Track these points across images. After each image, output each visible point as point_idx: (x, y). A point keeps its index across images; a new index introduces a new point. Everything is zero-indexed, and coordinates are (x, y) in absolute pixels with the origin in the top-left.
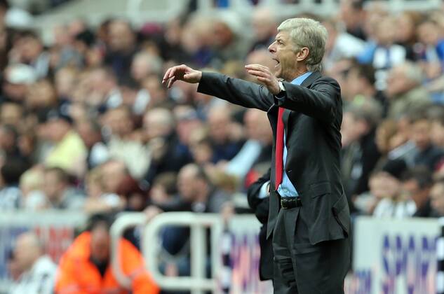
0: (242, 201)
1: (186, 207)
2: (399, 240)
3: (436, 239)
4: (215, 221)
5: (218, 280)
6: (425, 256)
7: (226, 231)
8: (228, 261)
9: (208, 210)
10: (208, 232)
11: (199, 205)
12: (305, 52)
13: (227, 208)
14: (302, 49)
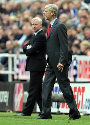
0: (22, 50)
1: (7, 52)
3: (73, 61)
4: (15, 56)
5: (16, 72)
7: (18, 58)
8: (18, 66)
9: (13, 53)
10: (13, 59)
11: (10, 52)
13: (18, 52)
14: (52, 12)
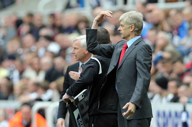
2: (164, 113)
3: (182, 112)
6: (176, 120)
12: (133, 26)
14: (131, 26)
